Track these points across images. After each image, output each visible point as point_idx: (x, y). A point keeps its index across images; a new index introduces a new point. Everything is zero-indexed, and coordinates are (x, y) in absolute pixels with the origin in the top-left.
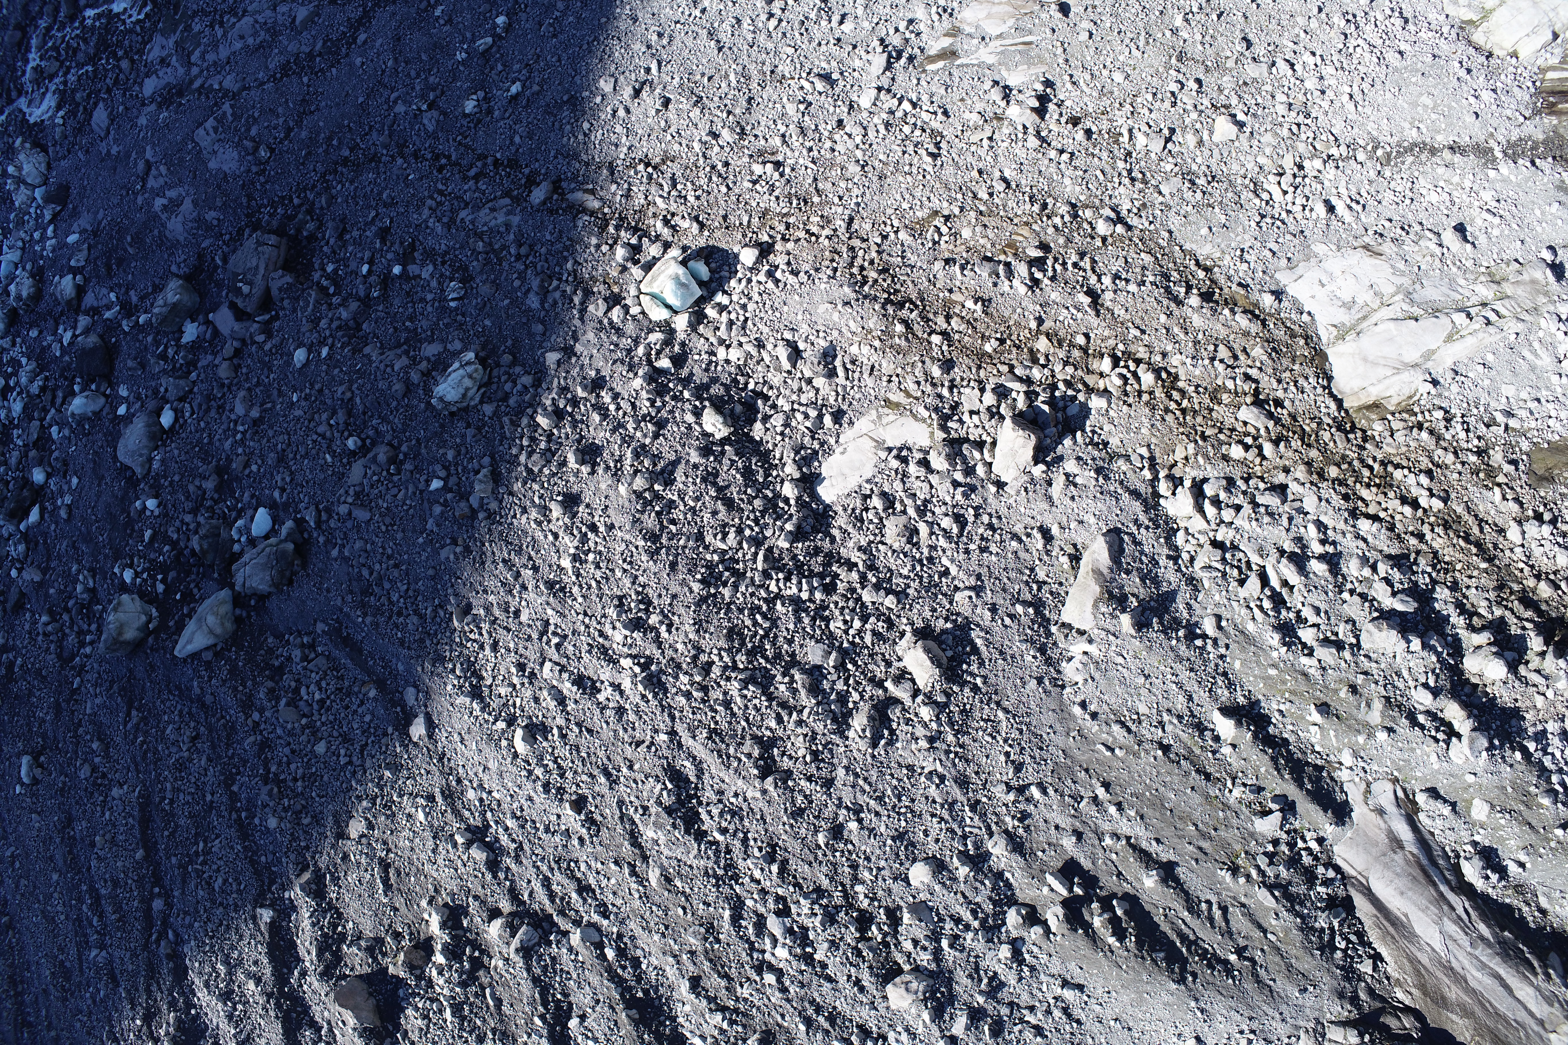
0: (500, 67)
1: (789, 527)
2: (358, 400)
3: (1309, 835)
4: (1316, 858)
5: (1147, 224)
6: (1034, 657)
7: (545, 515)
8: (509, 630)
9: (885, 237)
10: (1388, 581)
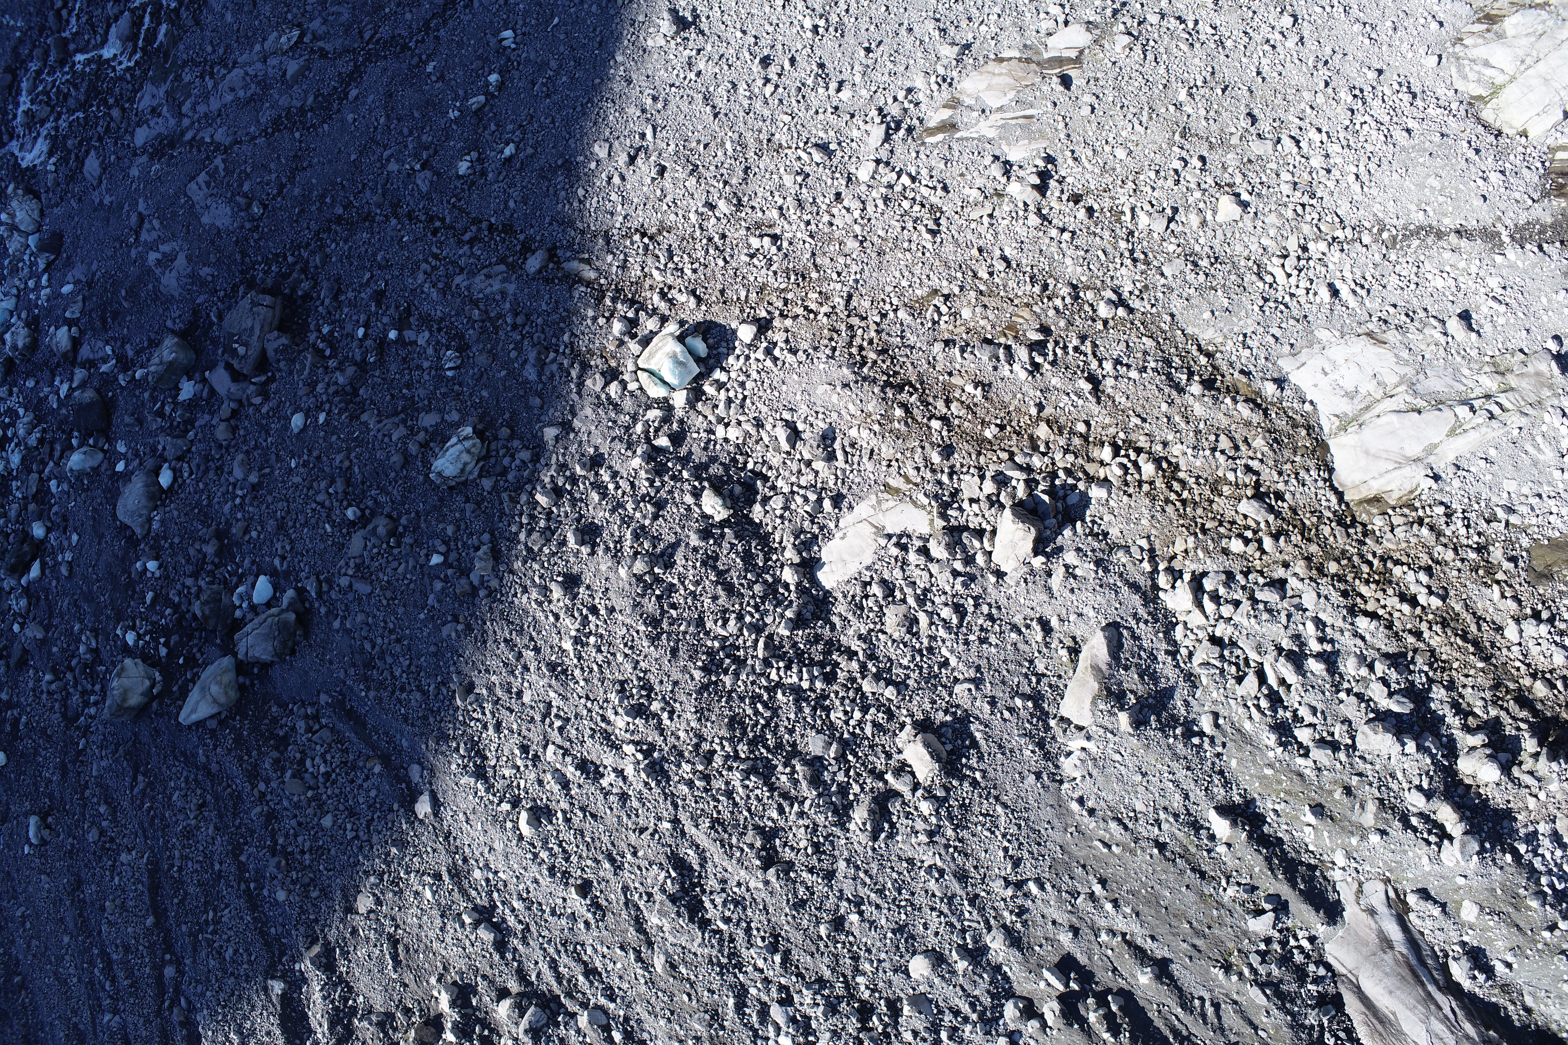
0: (493, 127)
1: (789, 614)
2: (356, 469)
3: (1301, 934)
4: (1308, 956)
5: (1148, 307)
6: (1033, 752)
7: (545, 596)
8: (512, 711)
9: (884, 316)
10: (1385, 681)
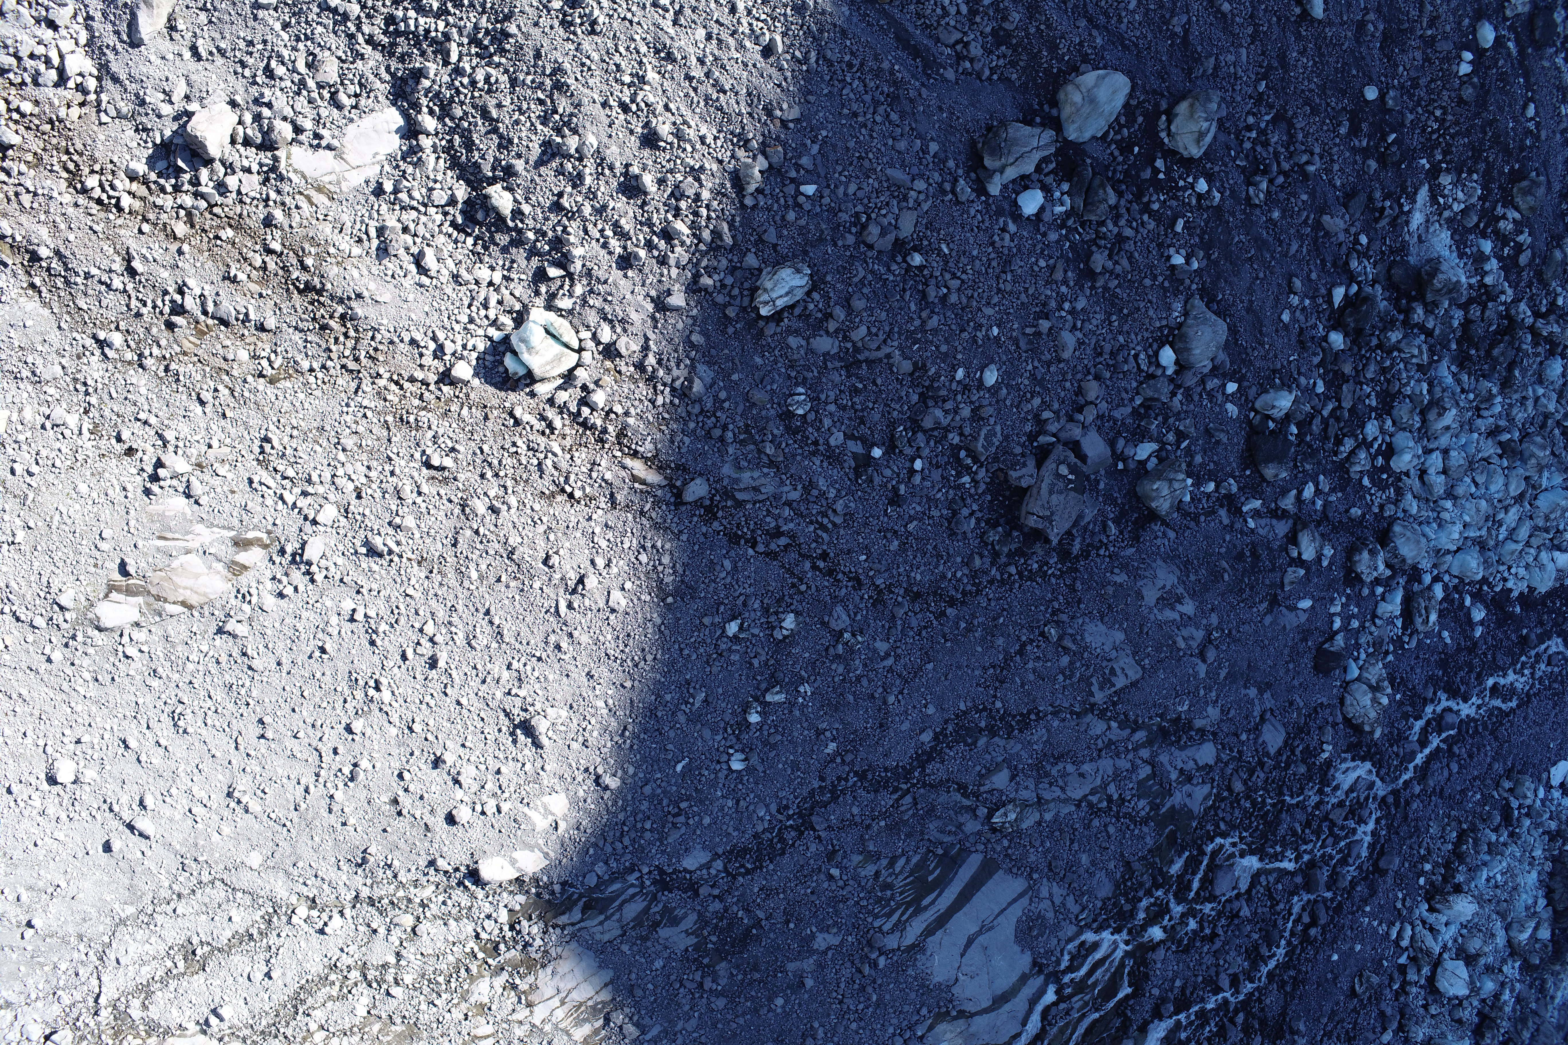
0: (756, 662)
1: (426, 83)
2: (913, 307)
5: (79, 338)
7: (679, 130)
8: (717, 21)
9: (324, 367)
